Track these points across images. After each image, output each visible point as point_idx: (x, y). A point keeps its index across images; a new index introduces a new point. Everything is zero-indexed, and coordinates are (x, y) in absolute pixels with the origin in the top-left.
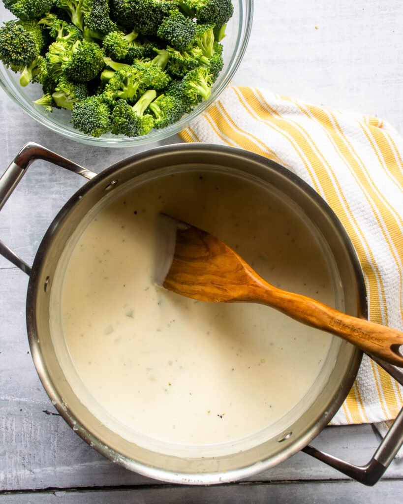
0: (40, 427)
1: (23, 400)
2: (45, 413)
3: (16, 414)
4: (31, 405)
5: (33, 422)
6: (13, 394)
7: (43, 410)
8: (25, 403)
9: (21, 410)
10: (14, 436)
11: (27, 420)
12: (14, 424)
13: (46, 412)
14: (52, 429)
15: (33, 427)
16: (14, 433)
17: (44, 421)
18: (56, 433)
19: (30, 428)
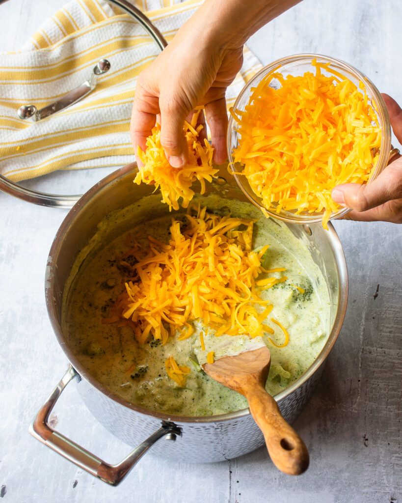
0: (389, 303)
1: (364, 316)
2: (377, 298)
3: (377, 322)
4: (369, 309)
5: (385, 309)
6: (358, 324)
7: (373, 299)
8: (367, 314)
9: (373, 318)
10: (398, 326)
11: (383, 313)
12: (386, 325)
13: (376, 296)
14: (391, 293)
15: (389, 309)
16: (395, 326)
17: (384, 299)
18: (395, 290)
19: (391, 312)
